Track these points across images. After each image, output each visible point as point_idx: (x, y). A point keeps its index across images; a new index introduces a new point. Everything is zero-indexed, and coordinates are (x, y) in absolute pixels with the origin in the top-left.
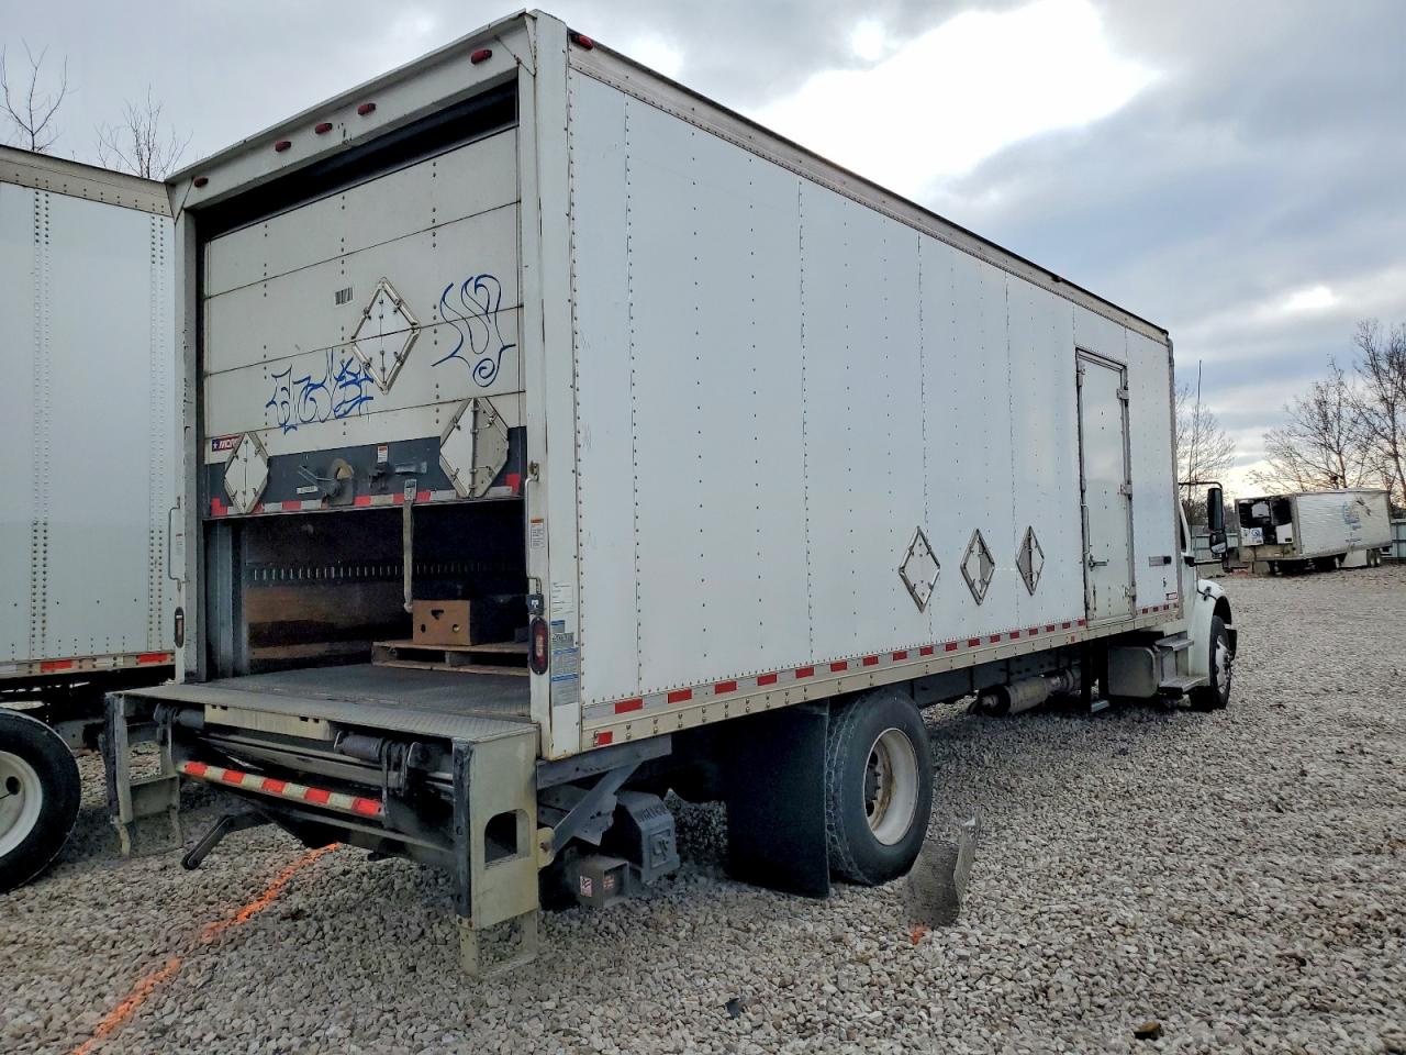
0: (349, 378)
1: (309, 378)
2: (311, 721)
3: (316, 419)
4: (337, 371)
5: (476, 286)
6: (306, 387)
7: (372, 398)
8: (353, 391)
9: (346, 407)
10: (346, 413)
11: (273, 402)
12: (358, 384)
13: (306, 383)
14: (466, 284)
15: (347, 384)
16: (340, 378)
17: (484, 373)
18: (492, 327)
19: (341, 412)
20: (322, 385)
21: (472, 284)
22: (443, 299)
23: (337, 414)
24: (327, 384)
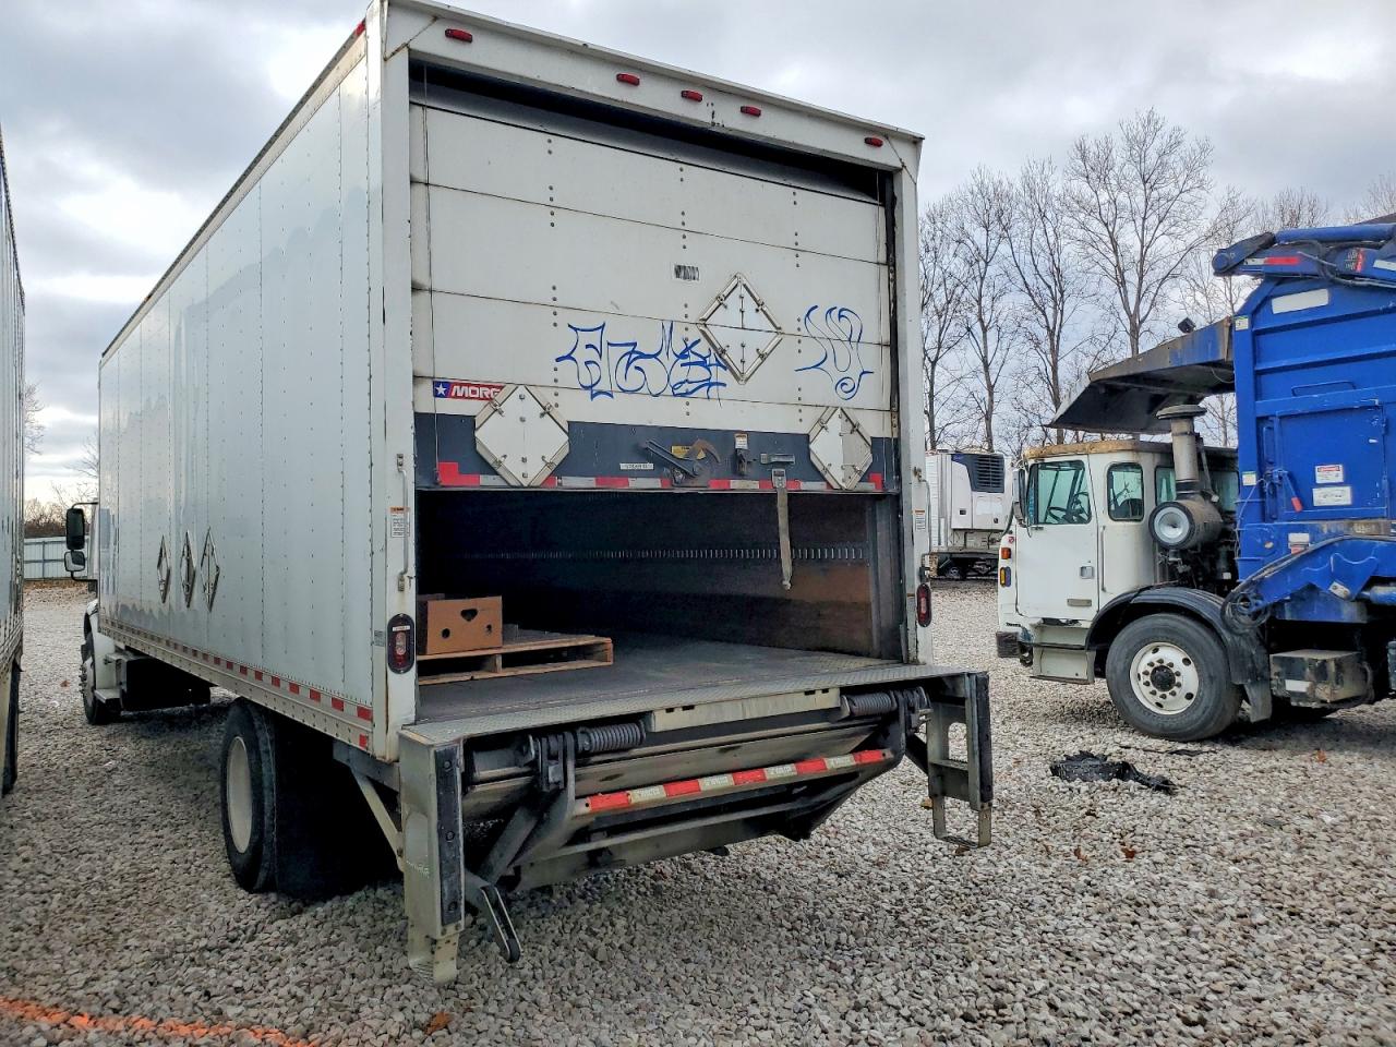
0: (693, 358)
1: (635, 344)
2: (819, 693)
3: (644, 390)
4: (679, 347)
5: (840, 316)
6: (630, 353)
7: (724, 385)
8: (699, 373)
9: (691, 387)
10: (687, 393)
11: (569, 357)
12: (707, 368)
13: (630, 348)
14: (830, 311)
15: (690, 364)
16: (683, 356)
17: (845, 388)
18: (854, 353)
19: (682, 390)
20: (655, 356)
21: (835, 312)
22: (808, 315)
23: (676, 392)
24: (662, 356)
